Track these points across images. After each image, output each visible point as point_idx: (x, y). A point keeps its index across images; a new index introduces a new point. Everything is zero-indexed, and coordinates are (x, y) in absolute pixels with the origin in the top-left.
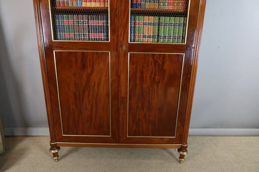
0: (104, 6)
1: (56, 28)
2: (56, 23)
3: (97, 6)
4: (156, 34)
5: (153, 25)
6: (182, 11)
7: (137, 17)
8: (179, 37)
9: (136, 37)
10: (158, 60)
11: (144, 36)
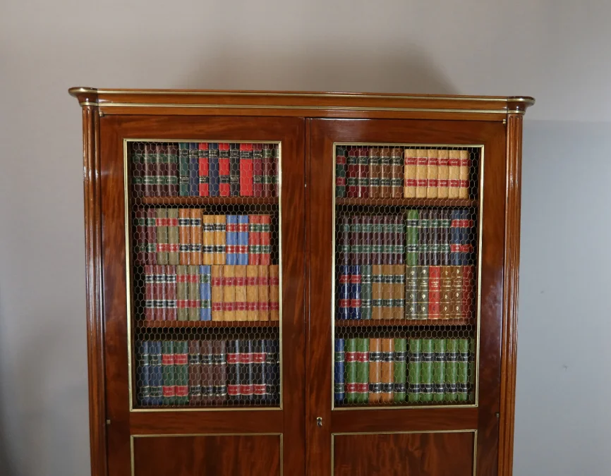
0: (270, 318)
1: (143, 377)
2: (142, 363)
3: (250, 319)
4: (402, 381)
5: (392, 359)
6: (463, 323)
7: (353, 341)
8: (460, 387)
9: (351, 390)
10: (410, 449)
11: (371, 387)
